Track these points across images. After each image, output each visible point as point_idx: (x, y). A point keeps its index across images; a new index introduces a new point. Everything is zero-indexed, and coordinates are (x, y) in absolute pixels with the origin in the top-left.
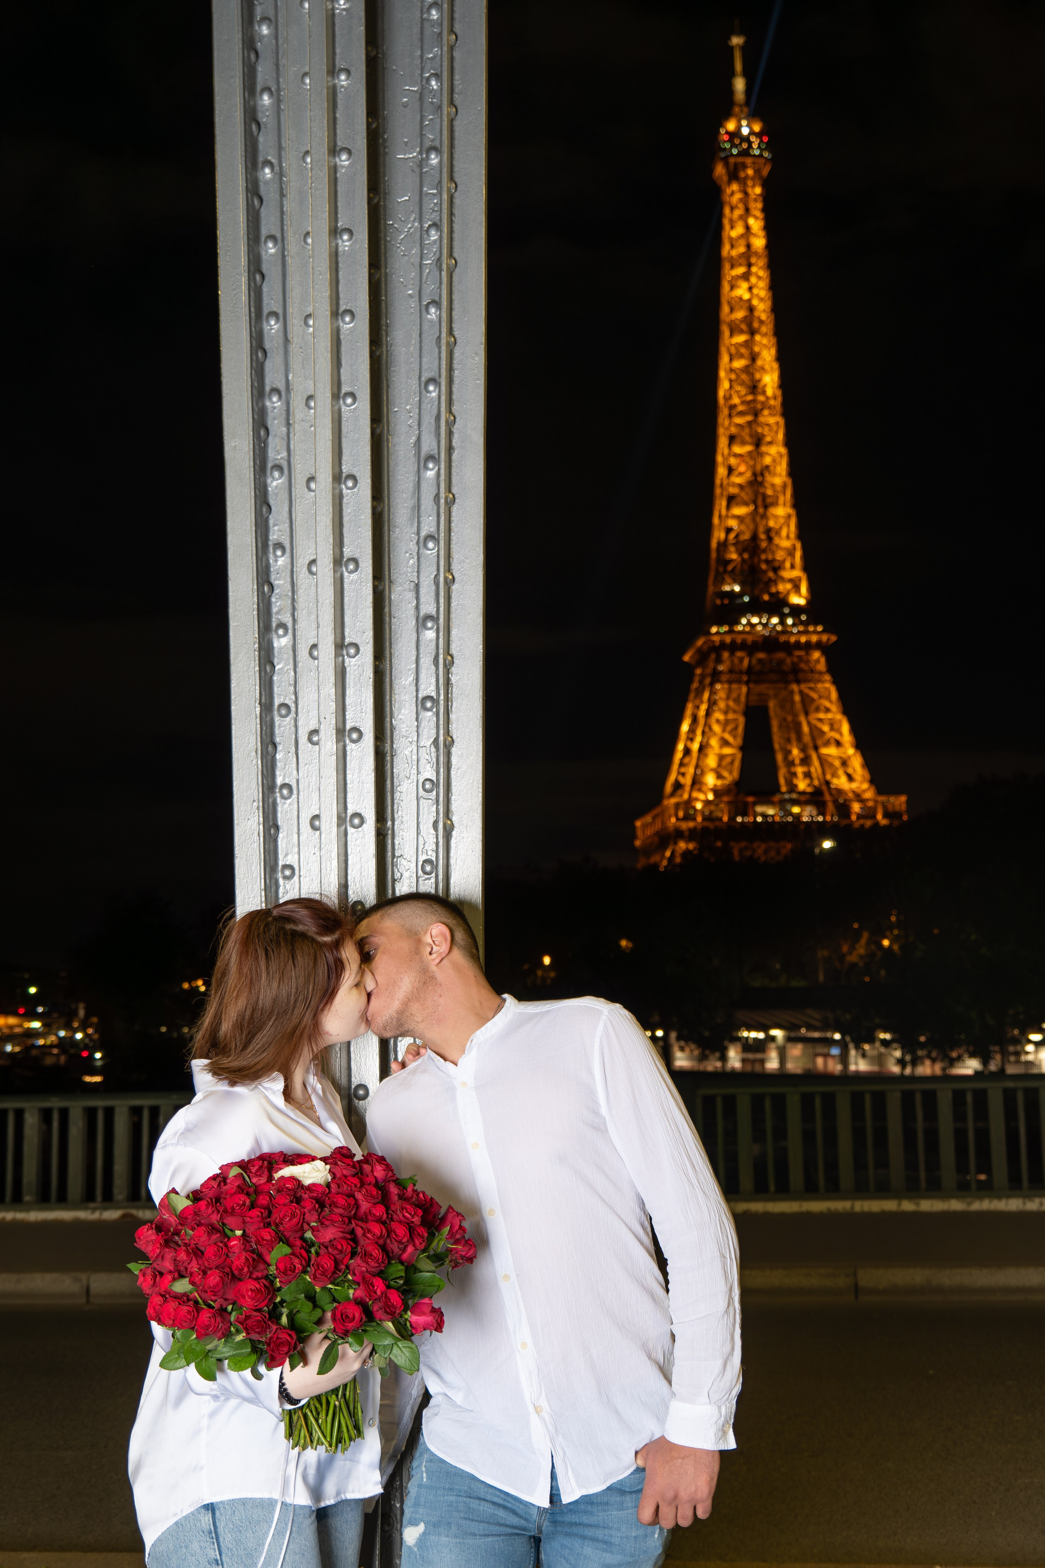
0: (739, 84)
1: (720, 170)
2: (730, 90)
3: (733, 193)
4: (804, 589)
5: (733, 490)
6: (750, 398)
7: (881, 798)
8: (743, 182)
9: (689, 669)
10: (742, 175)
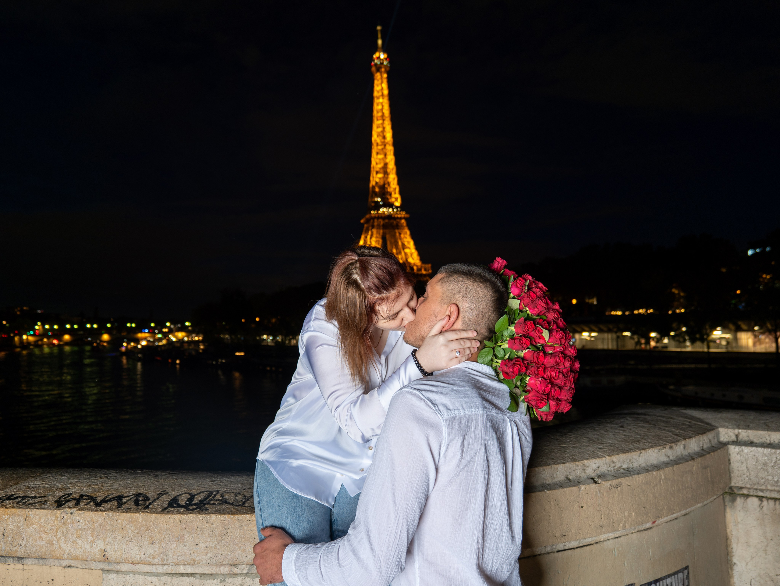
0: (380, 42)
1: (374, 69)
2: (376, 43)
3: (378, 76)
4: (399, 200)
5: (378, 170)
6: (383, 140)
7: (423, 265)
8: (381, 73)
9: (363, 225)
10: (380, 70)
